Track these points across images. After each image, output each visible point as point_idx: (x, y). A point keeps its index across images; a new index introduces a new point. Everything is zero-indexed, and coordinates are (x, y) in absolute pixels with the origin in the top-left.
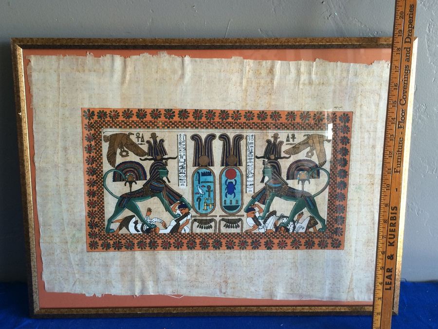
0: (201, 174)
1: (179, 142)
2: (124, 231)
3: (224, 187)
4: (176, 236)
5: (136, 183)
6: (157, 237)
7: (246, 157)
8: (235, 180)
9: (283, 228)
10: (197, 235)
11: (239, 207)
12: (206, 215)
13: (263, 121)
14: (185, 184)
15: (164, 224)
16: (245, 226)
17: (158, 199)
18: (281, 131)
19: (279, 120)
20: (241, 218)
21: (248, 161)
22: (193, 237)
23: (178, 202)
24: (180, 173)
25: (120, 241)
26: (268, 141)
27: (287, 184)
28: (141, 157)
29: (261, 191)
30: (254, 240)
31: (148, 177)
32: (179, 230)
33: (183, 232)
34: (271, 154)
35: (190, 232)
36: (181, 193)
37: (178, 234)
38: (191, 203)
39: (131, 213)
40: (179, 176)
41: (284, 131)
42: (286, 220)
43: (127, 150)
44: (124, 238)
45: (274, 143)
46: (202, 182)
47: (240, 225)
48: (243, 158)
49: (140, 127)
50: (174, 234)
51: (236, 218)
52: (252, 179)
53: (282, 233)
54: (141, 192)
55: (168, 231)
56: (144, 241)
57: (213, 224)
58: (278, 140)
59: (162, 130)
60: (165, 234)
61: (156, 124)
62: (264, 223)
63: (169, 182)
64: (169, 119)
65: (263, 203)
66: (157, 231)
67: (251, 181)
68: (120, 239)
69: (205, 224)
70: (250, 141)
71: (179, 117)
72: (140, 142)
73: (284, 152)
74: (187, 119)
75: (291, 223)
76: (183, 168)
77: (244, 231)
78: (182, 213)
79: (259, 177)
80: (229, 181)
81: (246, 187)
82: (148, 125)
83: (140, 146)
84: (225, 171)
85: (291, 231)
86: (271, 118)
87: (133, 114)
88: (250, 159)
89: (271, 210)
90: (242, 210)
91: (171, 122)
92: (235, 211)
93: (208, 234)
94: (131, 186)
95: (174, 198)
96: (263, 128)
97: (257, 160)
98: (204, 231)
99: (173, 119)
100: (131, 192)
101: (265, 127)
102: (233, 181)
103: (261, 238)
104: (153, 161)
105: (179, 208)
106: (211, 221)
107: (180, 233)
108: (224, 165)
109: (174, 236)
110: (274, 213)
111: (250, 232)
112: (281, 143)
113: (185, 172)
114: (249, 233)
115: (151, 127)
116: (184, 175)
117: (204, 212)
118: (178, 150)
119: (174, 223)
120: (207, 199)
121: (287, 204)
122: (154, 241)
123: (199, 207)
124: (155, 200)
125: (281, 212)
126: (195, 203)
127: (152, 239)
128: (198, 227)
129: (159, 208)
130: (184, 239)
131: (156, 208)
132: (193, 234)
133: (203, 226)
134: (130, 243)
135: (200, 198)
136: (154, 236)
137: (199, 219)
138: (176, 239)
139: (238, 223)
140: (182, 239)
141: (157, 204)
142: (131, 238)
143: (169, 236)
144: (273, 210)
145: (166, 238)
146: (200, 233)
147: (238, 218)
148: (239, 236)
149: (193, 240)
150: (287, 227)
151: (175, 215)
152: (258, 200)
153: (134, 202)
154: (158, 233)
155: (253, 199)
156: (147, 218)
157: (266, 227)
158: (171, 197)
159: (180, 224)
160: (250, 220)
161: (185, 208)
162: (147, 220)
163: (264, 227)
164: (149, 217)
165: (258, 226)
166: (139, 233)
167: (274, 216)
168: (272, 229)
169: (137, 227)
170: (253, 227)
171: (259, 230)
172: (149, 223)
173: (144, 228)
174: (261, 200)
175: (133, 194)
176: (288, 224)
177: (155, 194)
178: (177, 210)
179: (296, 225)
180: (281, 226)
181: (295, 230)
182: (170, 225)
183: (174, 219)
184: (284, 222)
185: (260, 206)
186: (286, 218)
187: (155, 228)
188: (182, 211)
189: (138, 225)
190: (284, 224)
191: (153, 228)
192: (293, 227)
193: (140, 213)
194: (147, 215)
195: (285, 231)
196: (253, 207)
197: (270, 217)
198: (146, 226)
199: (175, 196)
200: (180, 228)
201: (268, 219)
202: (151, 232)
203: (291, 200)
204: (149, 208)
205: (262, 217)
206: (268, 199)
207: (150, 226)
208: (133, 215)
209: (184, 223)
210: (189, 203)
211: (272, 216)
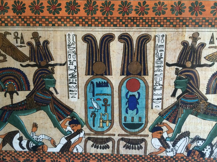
0: (95, 85)
1: (68, 44)
2: (7, 147)
3: (124, 101)
4: (67, 155)
5: (18, 94)
6: (45, 156)
7: (154, 64)
8: (139, 93)
9: (197, 153)
10: (91, 156)
11: (143, 125)
12: (102, 133)
13: (179, 16)
14: (77, 96)
15: (52, 142)
16: (149, 147)
17: (45, 113)
18: (203, 30)
19: (201, 14)
20: (145, 138)
21: (156, 69)
22: (86, 157)
23: (69, 117)
24: (70, 83)
25: (4, 158)
26: (185, 44)
27: (206, 100)
28: (21, 63)
29: (172, 108)
31: (32, 87)
32: (70, 149)
33: (75, 151)
34: (187, 61)
35: (83, 152)
36: (72, 107)
37: (69, 153)
38: (83, 119)
39: (14, 129)
40: (69, 87)
41: (206, 30)
42: (202, 144)
43: (4, 53)
44: (9, 155)
45: (193, 46)
46: (97, 95)
47: (143, 146)
48: (150, 65)
49: (18, 25)
50: (65, 153)
51: (139, 138)
52: (160, 92)
53: (196, 158)
54: (24, 105)
55: (57, 149)
56: (31, 159)
57: (110, 144)
58: (198, 42)
59: (46, 29)
60: (54, 153)
61: (37, 20)
62: (174, 145)
63: (57, 93)
64: (54, 14)
65: (174, 122)
66: (45, 148)
67: (159, 95)
68: (4, 156)
69: (101, 143)
70: (160, 44)
71: (66, 11)
72: (19, 44)
73: (205, 58)
74: (77, 13)
75: (208, 147)
76: (73, 76)
77: (148, 153)
78: (73, 130)
79: (169, 90)
80: (130, 93)
81: (152, 102)
82: (28, 22)
83: (19, 48)
84: (126, 81)
85: (207, 156)
86: (189, 11)
87: (9, 8)
88: (158, 67)
89: (183, 130)
90: (147, 129)
91: (56, 18)
92: (137, 130)
93: (104, 155)
94: (12, 98)
95: (64, 112)
96: (177, 26)
97: (167, 67)
98: (99, 151)
99: (58, 13)
100: (12, 104)
101: (181, 23)
102: (136, 93)
104: (36, 68)
105: (70, 124)
106: (108, 140)
107: (72, 153)
108: (125, 74)
110: (187, 134)
111: (156, 155)
112: (203, 45)
113: (77, 82)
114: (154, 156)
115: (31, 25)
116: (75, 85)
117: (100, 130)
118: (67, 55)
119: (64, 141)
120: (103, 115)
121: (204, 124)
122: (42, 160)
123: (94, 124)
124: (41, 114)
125: (196, 133)
126: (88, 119)
127: (39, 157)
128: (93, 147)
129: (46, 123)
130: (77, 159)
131: (43, 124)
132: (87, 154)
133: (98, 145)
134: (16, 161)
135: (95, 114)
136: (42, 154)
137: (94, 137)
138: (67, 158)
139: (141, 144)
140: (74, 159)
141: (43, 119)
142: (16, 155)
143: (58, 155)
144: (186, 131)
145: (55, 157)
146: (95, 153)
147: (141, 138)
148: (142, 159)
149: (87, 161)
150: (203, 151)
151: (65, 132)
152: (167, 118)
153: (16, 115)
154: (46, 152)
155: (160, 116)
156: (32, 134)
157: (175, 150)
158: (60, 112)
159: (71, 142)
160: (156, 142)
161: (76, 125)
162: (33, 137)
163: (173, 150)
164: (35, 133)
165: (165, 148)
166: (25, 150)
167: (187, 137)
168: (183, 153)
169: (22, 144)
170: (159, 150)
171: (166, 153)
172: (36, 140)
173: (30, 145)
174: (171, 118)
175: (15, 107)
176: (204, 148)
177: (41, 107)
178: (67, 126)
179: (214, 149)
180: (194, 150)
181: (212, 156)
182: (60, 143)
183: (64, 137)
184: (199, 145)
185: (169, 125)
186: (202, 141)
187: (42, 146)
188: (74, 128)
189: (23, 141)
190: (199, 148)
191: (40, 146)
192: (210, 152)
193: (24, 129)
194: (32, 131)
195: (199, 156)
196: (160, 126)
197: (181, 139)
198: (32, 143)
199: (65, 110)
200: (71, 147)
201: (179, 141)
202: (38, 150)
203: (210, 120)
204: (35, 123)
205: (171, 139)
206: (180, 118)
207: (37, 143)
208: (17, 131)
209: (75, 141)
210: (81, 119)
211: (184, 137)
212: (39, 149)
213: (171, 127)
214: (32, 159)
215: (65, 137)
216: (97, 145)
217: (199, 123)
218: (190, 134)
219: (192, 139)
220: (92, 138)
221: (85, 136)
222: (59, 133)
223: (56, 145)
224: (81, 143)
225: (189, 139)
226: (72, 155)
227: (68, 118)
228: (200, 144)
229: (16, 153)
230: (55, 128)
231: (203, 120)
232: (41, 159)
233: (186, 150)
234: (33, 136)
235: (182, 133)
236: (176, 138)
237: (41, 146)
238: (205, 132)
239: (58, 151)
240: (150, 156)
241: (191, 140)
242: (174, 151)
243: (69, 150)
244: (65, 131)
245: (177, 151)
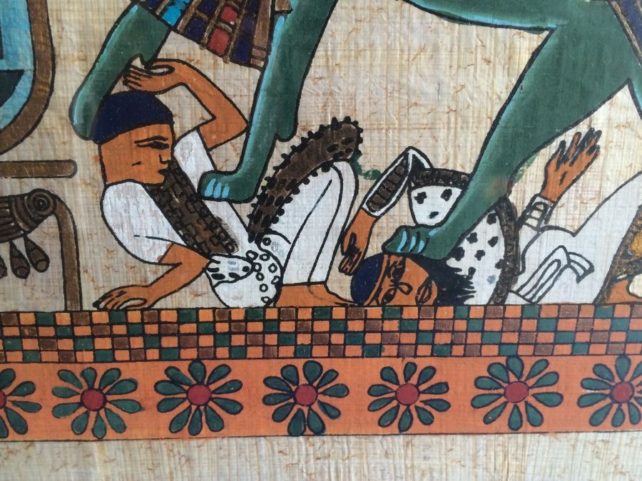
9: (415, 275)
11: (23, 88)
16: (91, 255)
20: (53, 185)
30: (183, 367)
42: (444, 207)
47: (52, 248)
51: (10, 186)
53: (411, 313)
62: (260, 227)
65: (242, 54)
75: (487, 230)
77: (90, 297)
85: (482, 293)
89: (312, 115)
90: (52, 119)
103: (239, 353)
110: (341, 141)
111: (147, 309)
114: (134, 317)
121: (455, 56)
125: (400, 129)
139: (33, 236)
144: (334, 120)
147: (27, 190)
148: (57, 337)
150: (452, 263)
152: (189, 16)
155: (136, 7)
157: (271, 261)
160: (133, 208)
163: (258, 260)
165: (203, 254)
167: (343, 166)
168: (324, 283)
170: (166, 268)
171: (213, 288)
174: (219, 19)
176: (460, 241)
179: (522, 245)
180: (398, 255)
181: (515, 288)
184: (423, 218)
185: (210, 75)
186: (441, 189)
190: (427, 241)
192: (498, 266)
195: (429, 297)
196: (147, 85)
197: (307, 182)
201: (289, 200)
203: (497, 22)
205: (237, 181)
206: (281, 13)
211: (326, 169)
213: (229, 92)
217: (422, 49)
218: (360, 140)
219: (376, 175)
225: (361, 178)
228: (433, 215)
231: (446, 22)
233: (339, 257)
235: (305, 135)
236: (270, 172)
238: (465, 122)
240: (105, 315)
241: (370, 183)
242: (265, 271)
245: (283, 270)
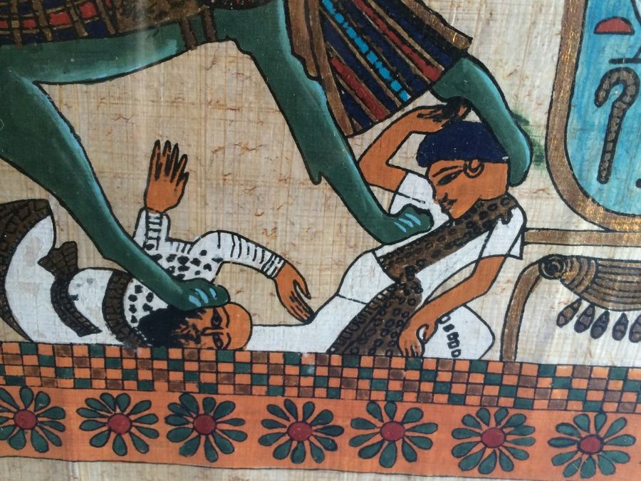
4: (380, 374)
6: (230, 377)
10: (545, 382)
15: (287, 288)
17: (248, 65)
22: (510, 391)
23: (428, 99)
32: (408, 338)
33: (437, 348)
35: (495, 355)
37: (398, 362)
38: (536, 117)
50: (367, 361)
55: (318, 337)
60: (292, 358)
66: (234, 329)
69: (632, 299)
78: (446, 204)
93: (636, 376)
95: (391, 58)
98: (607, 352)
105: (425, 156)
107: (415, 360)
109: (365, 373)
119: (369, 281)
122: (208, 403)
123: (608, 156)
124: (217, 72)
126: (574, 122)
127: (191, 387)
128: (566, 322)
129: (251, 145)
130: (443, 398)
131: (229, 155)
132: (516, 370)
133: (607, 314)
134: (31, 408)
135: (636, 77)
136: (213, 367)
137: (589, 259)
138: (379, 396)
140: (423, 398)
141: (231, 115)
142: (35, 370)
143: (323, 371)
145: (299, 386)
146: (574, 366)
149: (512, 412)
151: (389, 215)
153: (28, 82)
154: (241, 349)
156: (148, 229)
158: (364, 56)
159: (418, 288)
161: (475, 163)
162: (151, 247)
164: (165, 221)
166: (92, 339)
169: (75, 298)
172: (170, 271)
173: (127, 303)
175: (14, 9)
177: (218, 12)
178: (407, 171)
182: (337, 294)
183: (373, 251)
187: (215, 312)
188: (451, 189)
189: (77, 279)
191: (202, 310)
193: (89, 188)
194: (146, 208)
198: (146, 291)
199: (404, 42)
200: (415, 322)
202: (188, 337)
204: (168, 143)
207: (180, 290)
208: (34, 201)
209: (451, 283)
210: (518, 119)
212: (193, 333)
214: (144, 396)
215: (379, 253)
216: (599, 312)
220: (576, 264)
221: (524, 244)
222: (340, 225)
223: (313, 304)
224: (488, 298)
226: (413, 375)
227: (421, 112)
229: (31, 360)
230: (316, 182)
232: (200, 398)
234: (154, 242)
237: (210, 312)
239: (323, 350)
243: (397, 343)
244: (385, 207)
